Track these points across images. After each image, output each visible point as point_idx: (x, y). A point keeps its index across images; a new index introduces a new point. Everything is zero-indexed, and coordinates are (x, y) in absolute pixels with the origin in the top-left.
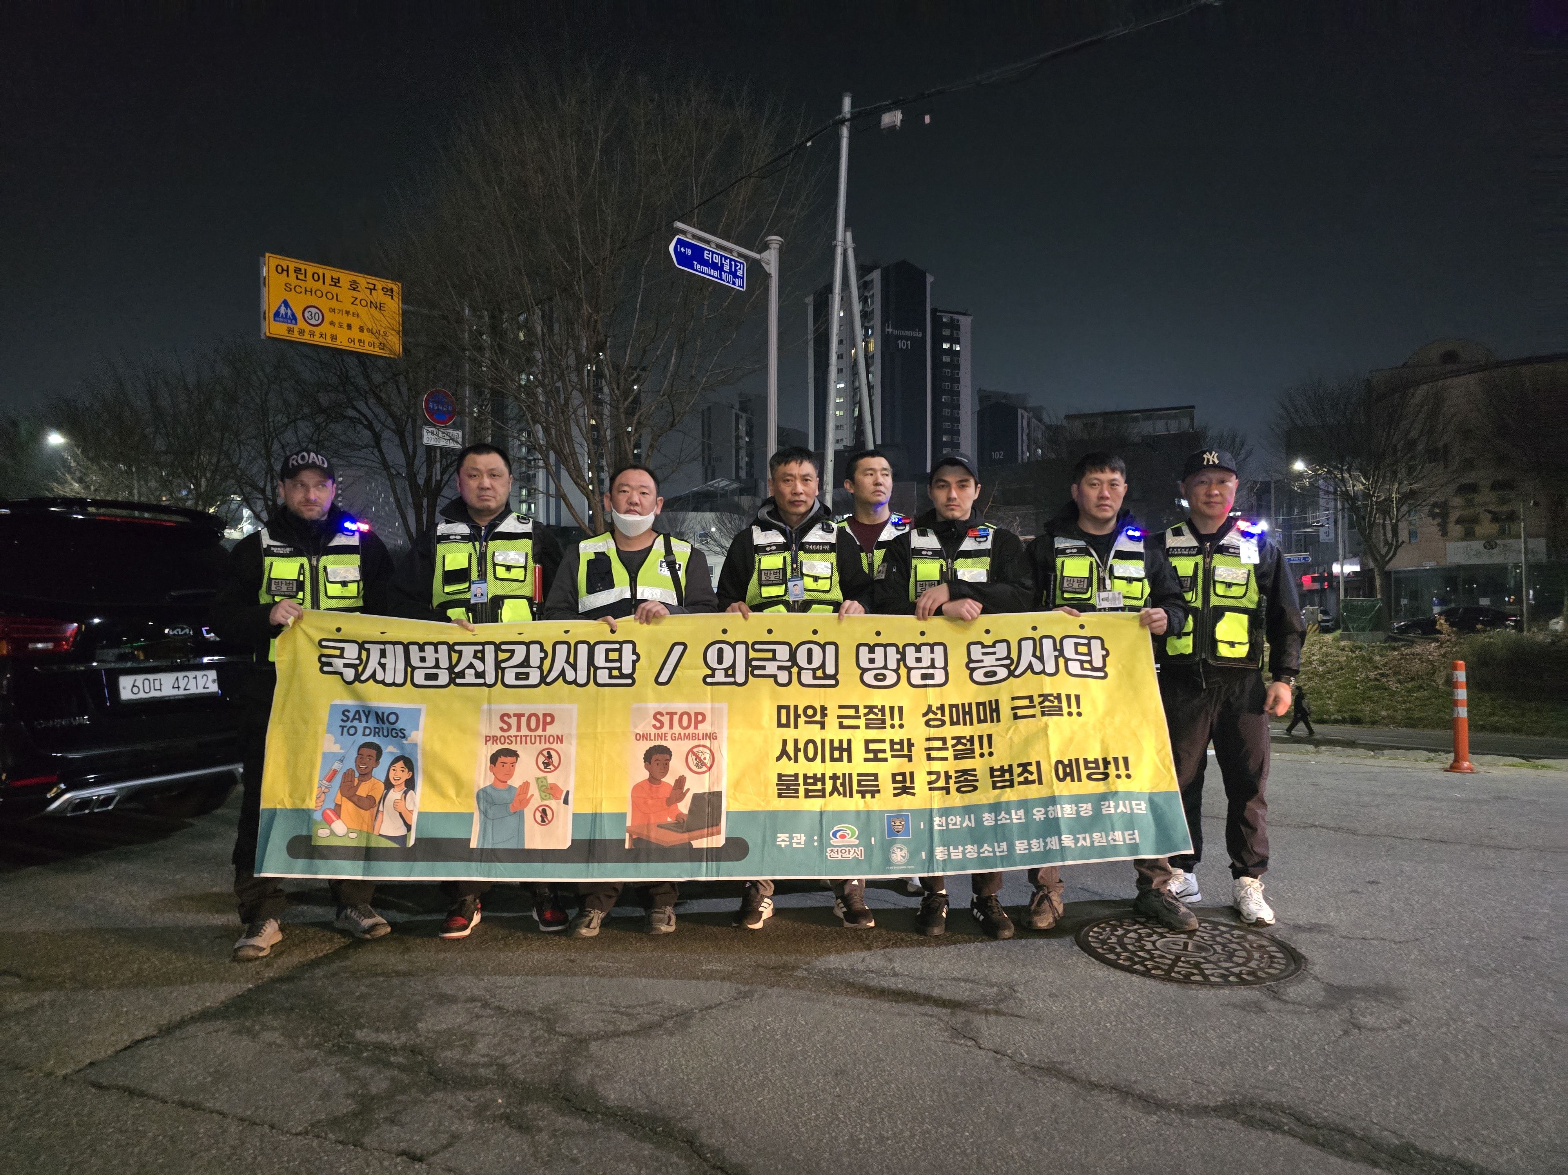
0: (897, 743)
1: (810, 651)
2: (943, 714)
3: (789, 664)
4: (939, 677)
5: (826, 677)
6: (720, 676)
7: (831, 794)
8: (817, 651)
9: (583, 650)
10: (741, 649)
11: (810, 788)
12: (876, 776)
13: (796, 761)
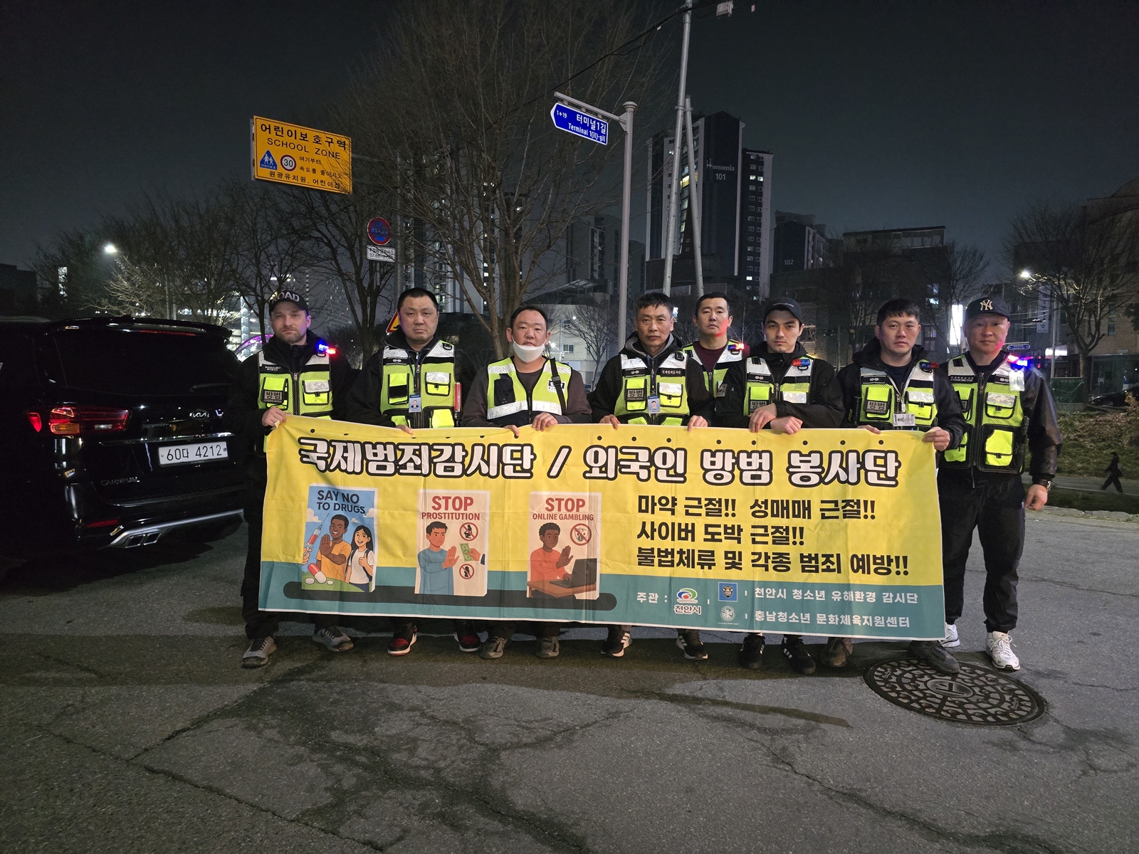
0: (729, 528)
1: (665, 455)
2: (766, 508)
3: (649, 464)
4: (765, 477)
5: (677, 475)
6: (596, 472)
7: (678, 565)
8: (670, 454)
9: (494, 450)
10: (611, 451)
11: (663, 559)
12: (713, 553)
13: (652, 539)
